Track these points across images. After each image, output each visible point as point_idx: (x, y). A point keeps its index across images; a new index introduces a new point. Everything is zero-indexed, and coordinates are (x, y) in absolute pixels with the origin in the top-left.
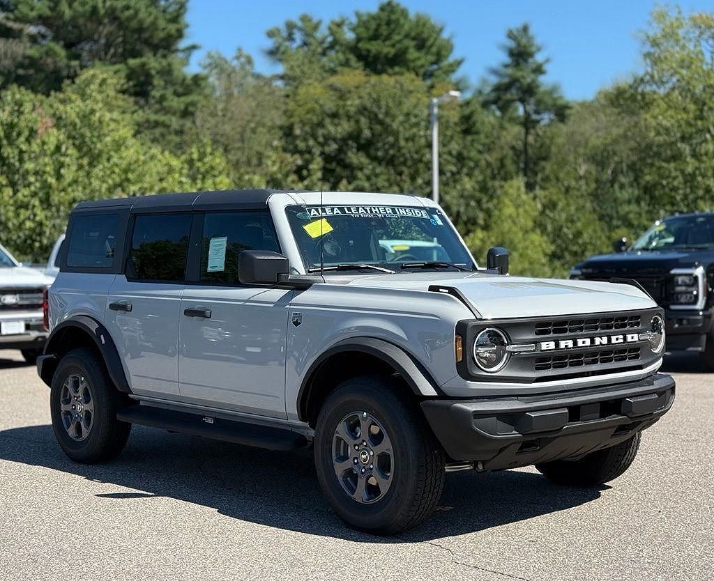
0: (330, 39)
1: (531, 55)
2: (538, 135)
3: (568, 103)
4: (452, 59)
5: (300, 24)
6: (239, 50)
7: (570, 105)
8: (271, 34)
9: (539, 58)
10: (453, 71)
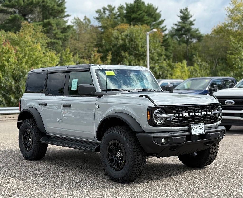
0: (118, 13)
1: (189, 18)
2: (191, 46)
3: (202, 35)
4: (160, 20)
5: (108, 8)
6: (85, 17)
7: (203, 36)
8: (97, 12)
9: (191, 19)
10: (161, 24)
